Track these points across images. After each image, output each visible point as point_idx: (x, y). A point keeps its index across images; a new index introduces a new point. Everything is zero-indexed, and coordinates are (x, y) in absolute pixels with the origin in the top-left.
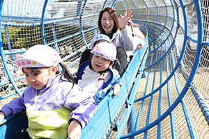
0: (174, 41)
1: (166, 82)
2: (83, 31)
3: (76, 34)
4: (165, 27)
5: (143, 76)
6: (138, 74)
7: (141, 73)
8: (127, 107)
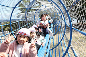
0: (61, 25)
1: (61, 41)
2: (28, 24)
3: (25, 26)
4: (58, 19)
5: (52, 38)
6: (50, 38)
7: (51, 38)
8: (47, 54)
